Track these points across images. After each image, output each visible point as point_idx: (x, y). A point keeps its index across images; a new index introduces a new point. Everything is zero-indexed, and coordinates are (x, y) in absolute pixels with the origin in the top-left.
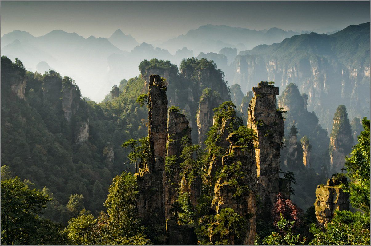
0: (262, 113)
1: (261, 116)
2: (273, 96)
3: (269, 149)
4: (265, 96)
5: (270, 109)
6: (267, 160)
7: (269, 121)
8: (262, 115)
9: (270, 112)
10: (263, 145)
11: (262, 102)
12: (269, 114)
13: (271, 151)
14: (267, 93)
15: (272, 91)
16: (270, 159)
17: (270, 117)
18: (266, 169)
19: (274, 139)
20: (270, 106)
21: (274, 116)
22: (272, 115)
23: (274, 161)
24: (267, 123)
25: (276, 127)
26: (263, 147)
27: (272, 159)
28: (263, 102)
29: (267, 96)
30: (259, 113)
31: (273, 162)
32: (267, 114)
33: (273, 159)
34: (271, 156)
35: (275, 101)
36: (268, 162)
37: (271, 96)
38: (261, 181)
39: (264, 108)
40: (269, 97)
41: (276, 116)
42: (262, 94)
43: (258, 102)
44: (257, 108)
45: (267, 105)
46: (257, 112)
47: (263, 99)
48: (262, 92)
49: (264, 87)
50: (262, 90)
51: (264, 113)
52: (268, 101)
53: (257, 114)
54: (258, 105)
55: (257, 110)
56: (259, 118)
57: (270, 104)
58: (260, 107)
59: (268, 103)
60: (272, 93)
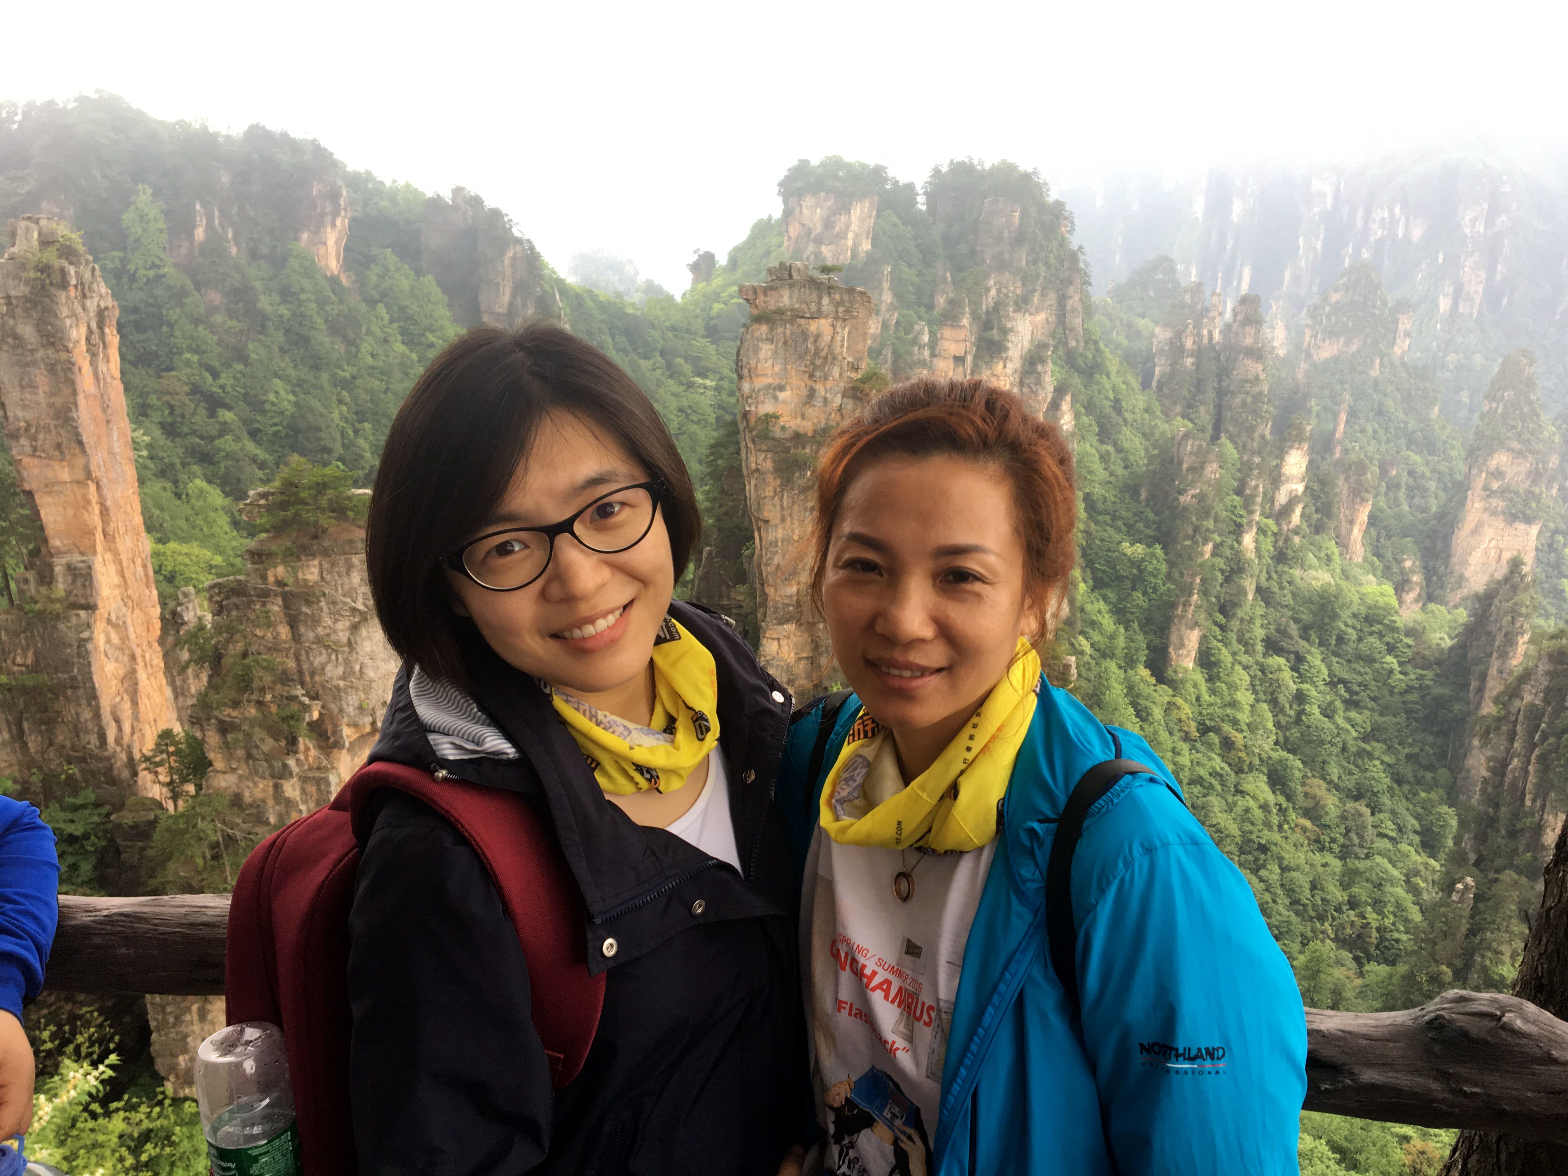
0: (781, 388)
1: (775, 398)
2: (829, 320)
4: (792, 321)
5: (818, 374)
7: (816, 421)
8: (782, 395)
9: (819, 387)
10: (782, 508)
11: (780, 344)
12: (812, 394)
14: (804, 307)
15: (825, 301)
17: (818, 402)
18: (798, 601)
20: (819, 362)
21: (838, 400)
22: (825, 399)
24: (808, 426)
26: (783, 520)
28: (785, 343)
29: (801, 321)
30: (768, 387)
32: (805, 392)
35: (839, 343)
37: (823, 321)
38: (776, 642)
39: (789, 367)
40: (813, 327)
41: (845, 400)
42: (780, 312)
43: (761, 345)
44: (756, 368)
45: (801, 357)
46: (759, 383)
47: (784, 333)
48: (781, 305)
49: (791, 286)
50: (782, 296)
51: (788, 388)
52: (805, 340)
53: (759, 391)
54: (762, 355)
55: (757, 375)
56: (767, 408)
57: (817, 353)
58: (770, 362)
59: (808, 351)
60: (824, 309)
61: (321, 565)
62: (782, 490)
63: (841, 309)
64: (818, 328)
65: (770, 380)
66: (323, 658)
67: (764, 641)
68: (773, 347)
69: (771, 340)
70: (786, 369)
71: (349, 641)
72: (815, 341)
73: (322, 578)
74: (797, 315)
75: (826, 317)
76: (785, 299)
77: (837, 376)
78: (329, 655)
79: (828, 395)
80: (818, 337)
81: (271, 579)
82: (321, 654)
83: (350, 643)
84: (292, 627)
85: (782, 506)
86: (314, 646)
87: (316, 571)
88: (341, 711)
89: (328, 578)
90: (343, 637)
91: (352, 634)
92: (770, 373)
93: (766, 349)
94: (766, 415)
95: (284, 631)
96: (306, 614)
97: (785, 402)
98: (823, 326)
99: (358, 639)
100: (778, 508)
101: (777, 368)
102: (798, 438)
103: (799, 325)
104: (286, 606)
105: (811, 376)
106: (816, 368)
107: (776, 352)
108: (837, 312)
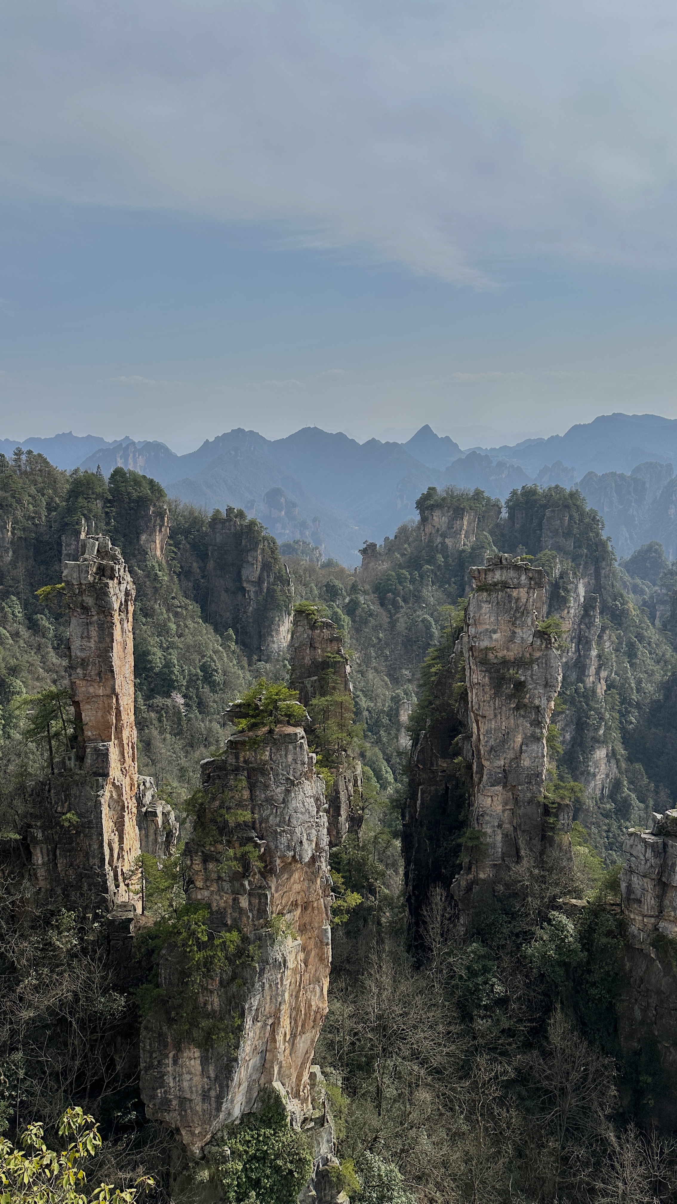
0: (495, 632)
1: (491, 637)
2: (526, 589)
3: (512, 721)
4: (502, 590)
5: (518, 622)
7: (516, 652)
8: (495, 636)
9: (518, 630)
10: (495, 709)
11: (494, 604)
12: (514, 635)
13: (517, 727)
14: (510, 581)
15: (523, 577)
16: (517, 745)
17: (518, 640)
18: (504, 770)
19: (528, 696)
20: (518, 615)
21: (531, 639)
22: (522, 638)
23: (525, 751)
24: (511, 655)
25: (536, 667)
26: (495, 716)
27: (521, 747)
28: (498, 603)
29: (508, 590)
30: (487, 630)
31: (524, 755)
32: (509, 634)
33: (524, 748)
34: (520, 739)
36: (511, 755)
37: (521, 590)
38: (490, 799)
39: (500, 618)
40: (515, 593)
41: (535, 639)
42: (495, 584)
43: (482, 605)
44: (478, 619)
45: (507, 611)
46: (481, 629)
47: (497, 597)
48: (495, 580)
49: (501, 568)
50: (496, 574)
51: (499, 631)
52: (510, 602)
53: (480, 633)
54: (483, 611)
55: (479, 624)
56: (485, 643)
57: (517, 610)
58: (488, 615)
59: (512, 608)
60: (522, 582)
61: (271, 749)
62: (495, 696)
63: (532, 583)
64: (518, 594)
65: (488, 627)
66: (267, 812)
68: (490, 606)
69: (489, 602)
70: (498, 620)
71: (284, 799)
72: (516, 602)
73: (271, 759)
74: (505, 585)
75: (523, 588)
76: (498, 576)
77: (530, 624)
78: (272, 809)
79: (524, 636)
80: (518, 600)
81: (242, 759)
82: (267, 809)
83: (284, 802)
84: (251, 791)
85: (495, 707)
86: (264, 804)
87: (267, 753)
88: (276, 847)
89: (274, 758)
90: (281, 797)
91: (285, 795)
92: (488, 622)
93: (486, 607)
94: (486, 648)
95: (246, 794)
96: (261, 782)
97: (496, 640)
98: (523, 592)
99: (290, 799)
100: (492, 709)
101: (492, 619)
102: (505, 663)
103: (506, 592)
104: (249, 777)
105: (514, 624)
106: (516, 619)
107: (492, 609)
108: (530, 584)
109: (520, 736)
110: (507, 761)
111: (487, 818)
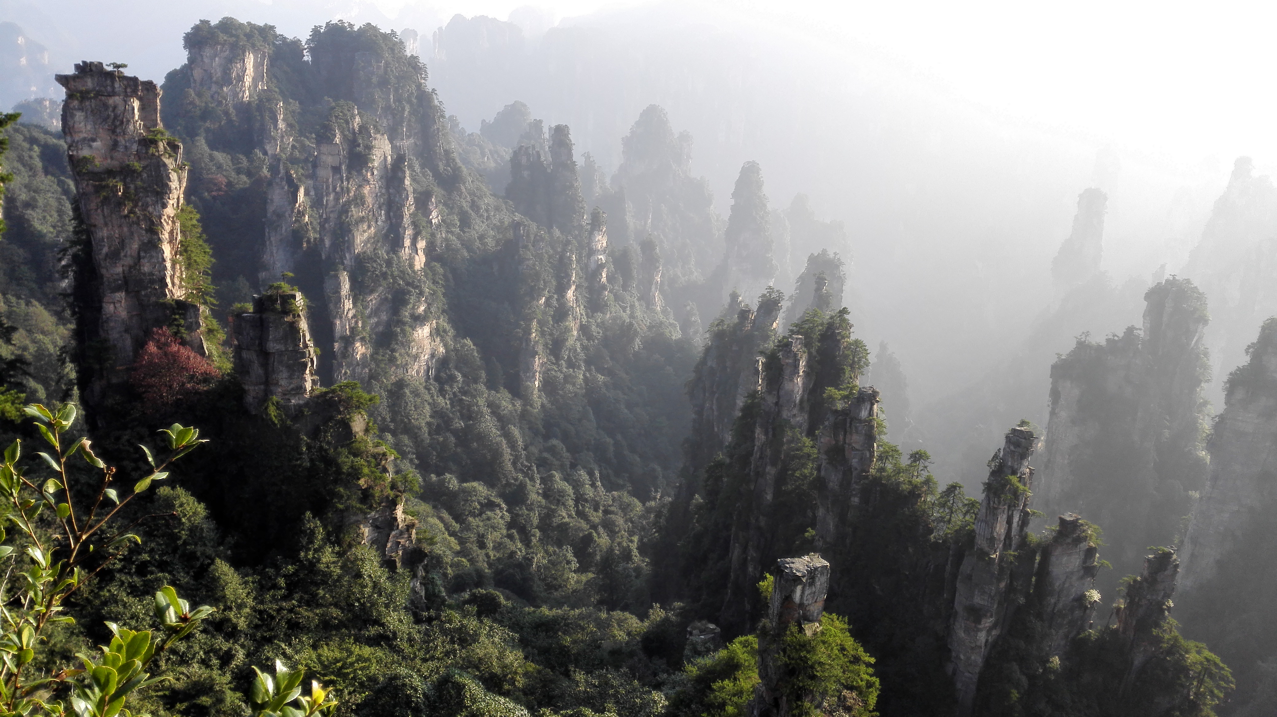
0: (94, 140)
1: (90, 146)
2: (121, 97)
3: (125, 229)
4: (95, 97)
5: (118, 130)
6: (125, 256)
7: (121, 161)
8: (95, 144)
9: (120, 139)
11: (89, 113)
12: (115, 143)
13: (132, 234)
14: (103, 89)
15: (118, 86)
16: (134, 252)
17: (121, 149)
18: (124, 277)
19: (139, 204)
20: (117, 123)
21: (135, 147)
22: (126, 147)
23: (144, 258)
24: (116, 164)
25: (144, 175)
26: (106, 224)
27: (139, 253)
28: (93, 111)
29: (103, 98)
30: (84, 139)
31: (143, 262)
32: (111, 143)
33: (142, 254)
34: (136, 246)
35: (130, 112)
36: (129, 261)
37: (117, 98)
38: (112, 306)
39: (97, 127)
40: (111, 101)
41: (140, 147)
42: (87, 92)
43: (75, 112)
44: (73, 126)
45: (105, 120)
47: (91, 105)
49: (92, 76)
50: (86, 82)
51: (98, 140)
52: (106, 110)
53: (78, 142)
55: (75, 132)
56: (85, 153)
57: (116, 117)
58: (83, 124)
59: (108, 116)
60: (117, 90)
62: (103, 205)
63: (128, 90)
64: (114, 102)
65: (85, 135)
67: (104, 305)
68: (83, 114)
69: (81, 109)
70: (95, 128)
72: (113, 110)
74: (99, 93)
75: (119, 95)
76: (89, 83)
77: (132, 132)
79: (128, 145)
80: (115, 108)
85: (104, 215)
92: (84, 131)
94: (85, 157)
97: (97, 149)
98: (119, 100)
100: (101, 217)
101: (89, 127)
102: (108, 171)
103: (100, 100)
105: (114, 132)
106: (116, 127)
107: (86, 117)
108: (126, 92)
109: (136, 243)
110: (126, 269)
111: (112, 324)
